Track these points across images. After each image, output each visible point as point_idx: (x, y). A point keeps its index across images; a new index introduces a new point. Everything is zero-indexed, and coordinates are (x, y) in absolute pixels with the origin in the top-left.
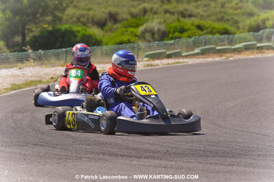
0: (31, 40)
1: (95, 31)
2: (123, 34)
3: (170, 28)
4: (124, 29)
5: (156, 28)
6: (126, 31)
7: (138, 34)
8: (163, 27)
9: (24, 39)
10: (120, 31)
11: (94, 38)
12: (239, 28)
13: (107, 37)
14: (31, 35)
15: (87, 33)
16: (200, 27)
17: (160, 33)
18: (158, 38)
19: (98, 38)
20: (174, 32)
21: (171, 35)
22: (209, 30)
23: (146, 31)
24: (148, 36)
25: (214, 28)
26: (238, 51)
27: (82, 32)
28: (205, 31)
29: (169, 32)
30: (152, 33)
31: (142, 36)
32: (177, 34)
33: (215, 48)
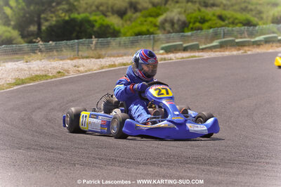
0: (47, 29)
1: (114, 21)
2: (142, 24)
3: (191, 18)
4: (142, 19)
5: (176, 18)
6: (146, 21)
7: (158, 24)
8: (183, 18)
9: (39, 28)
10: (139, 21)
11: (112, 27)
12: (262, 18)
13: (126, 26)
14: (47, 24)
15: (105, 23)
16: (221, 18)
17: (180, 23)
18: (178, 29)
19: (117, 28)
20: (194, 23)
21: (191, 25)
22: (231, 21)
23: (165, 21)
24: (168, 26)
25: (236, 19)
26: (257, 44)
27: (100, 21)
28: (227, 22)
29: (190, 23)
30: (172, 23)
31: (162, 26)
32: (198, 24)
33: (234, 41)
